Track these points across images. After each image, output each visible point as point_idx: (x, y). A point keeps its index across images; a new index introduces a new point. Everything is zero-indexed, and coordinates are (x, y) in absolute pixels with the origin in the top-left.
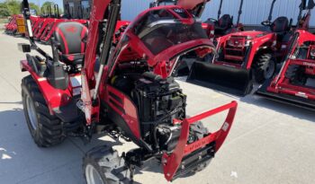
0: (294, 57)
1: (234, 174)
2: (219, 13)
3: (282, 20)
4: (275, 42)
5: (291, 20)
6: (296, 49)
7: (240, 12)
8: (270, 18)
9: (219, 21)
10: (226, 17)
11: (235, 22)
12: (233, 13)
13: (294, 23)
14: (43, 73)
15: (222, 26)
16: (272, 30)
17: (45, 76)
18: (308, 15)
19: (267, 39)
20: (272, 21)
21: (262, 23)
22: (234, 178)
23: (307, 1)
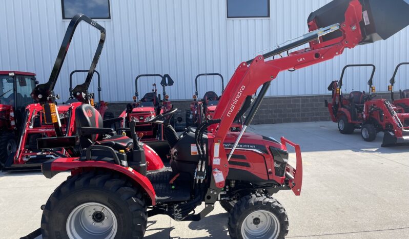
14: (125, 163)
23: (167, 78)
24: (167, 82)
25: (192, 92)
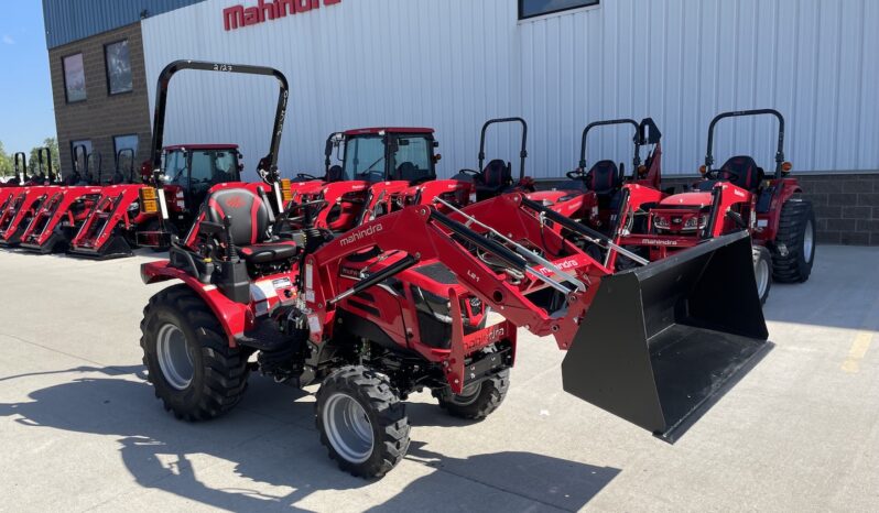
0: (626, 232)
1: (546, 412)
2: (481, 156)
3: (605, 166)
4: (595, 210)
5: (622, 165)
6: (628, 217)
7: (524, 154)
8: (583, 164)
9: (483, 173)
10: (497, 165)
11: (515, 174)
12: (510, 157)
13: (629, 171)
14: (208, 278)
15: (490, 185)
16: (589, 187)
17: (212, 282)
18: (657, 152)
19: (578, 204)
20: (587, 170)
21: (568, 175)
22: (544, 417)
23: (647, 127)
24: (647, 135)
25: (698, 158)
